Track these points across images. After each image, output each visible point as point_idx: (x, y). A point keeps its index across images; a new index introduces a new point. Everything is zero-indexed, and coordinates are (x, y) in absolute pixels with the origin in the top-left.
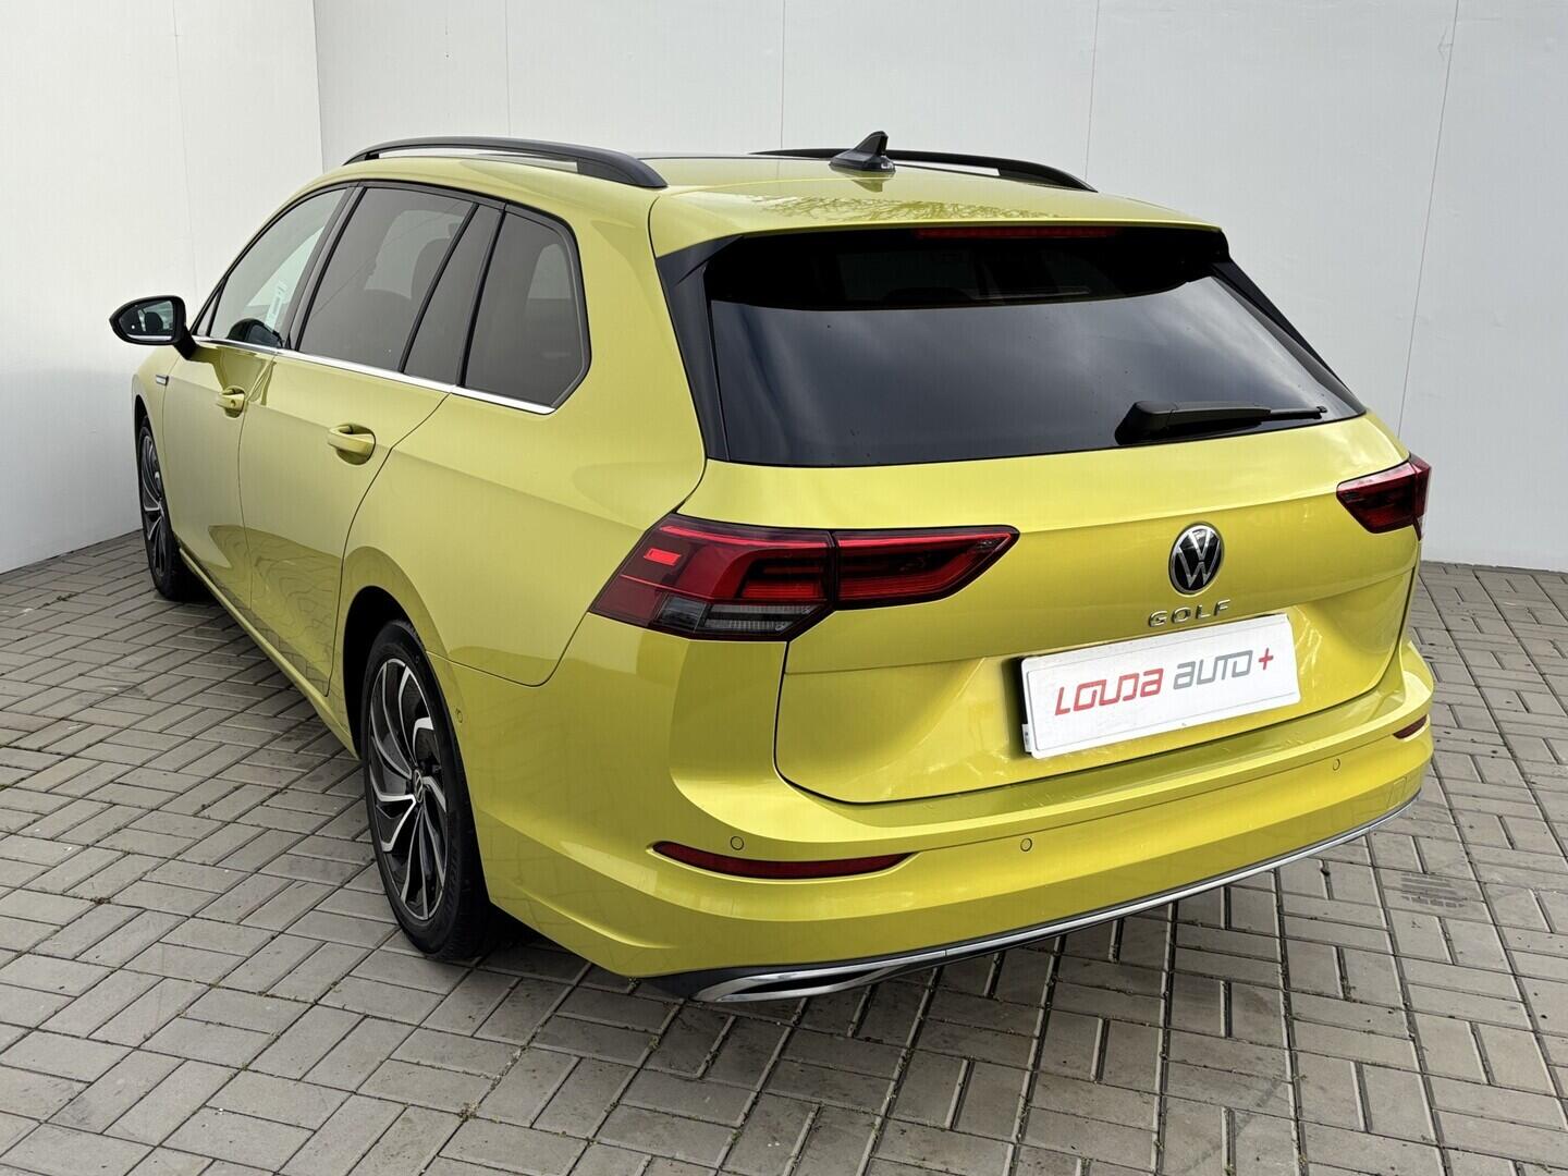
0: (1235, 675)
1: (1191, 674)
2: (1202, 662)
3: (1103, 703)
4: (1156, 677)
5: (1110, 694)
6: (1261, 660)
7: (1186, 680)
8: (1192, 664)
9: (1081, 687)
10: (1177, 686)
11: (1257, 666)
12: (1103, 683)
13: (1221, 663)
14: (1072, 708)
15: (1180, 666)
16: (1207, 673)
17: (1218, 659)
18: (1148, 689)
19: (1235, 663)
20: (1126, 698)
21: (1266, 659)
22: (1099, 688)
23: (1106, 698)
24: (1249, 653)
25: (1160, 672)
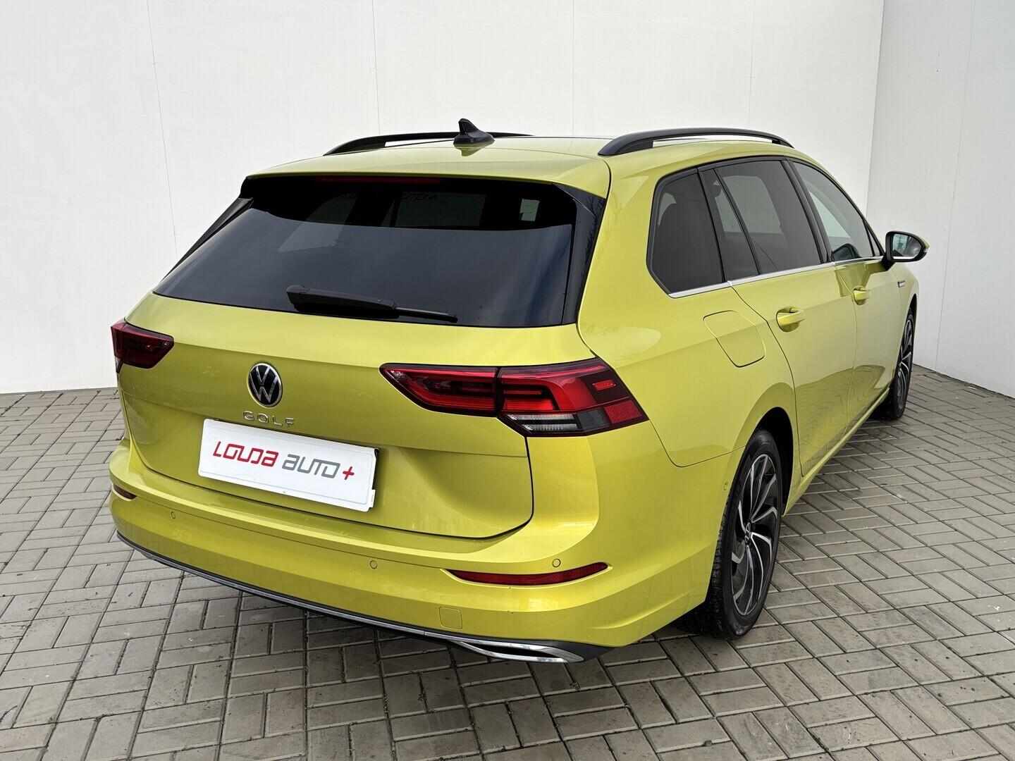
0: (324, 475)
1: (294, 463)
2: (304, 458)
3: (239, 459)
4: (273, 456)
5: (245, 455)
6: (344, 473)
7: (291, 465)
8: (298, 458)
9: (230, 445)
10: (284, 467)
11: (340, 475)
12: (242, 448)
13: (316, 464)
14: (222, 454)
15: (289, 456)
16: (305, 467)
17: (315, 461)
18: (267, 461)
19: (326, 468)
20: (253, 462)
21: (348, 473)
22: (239, 450)
23: (242, 457)
24: (338, 465)
25: (277, 454)
